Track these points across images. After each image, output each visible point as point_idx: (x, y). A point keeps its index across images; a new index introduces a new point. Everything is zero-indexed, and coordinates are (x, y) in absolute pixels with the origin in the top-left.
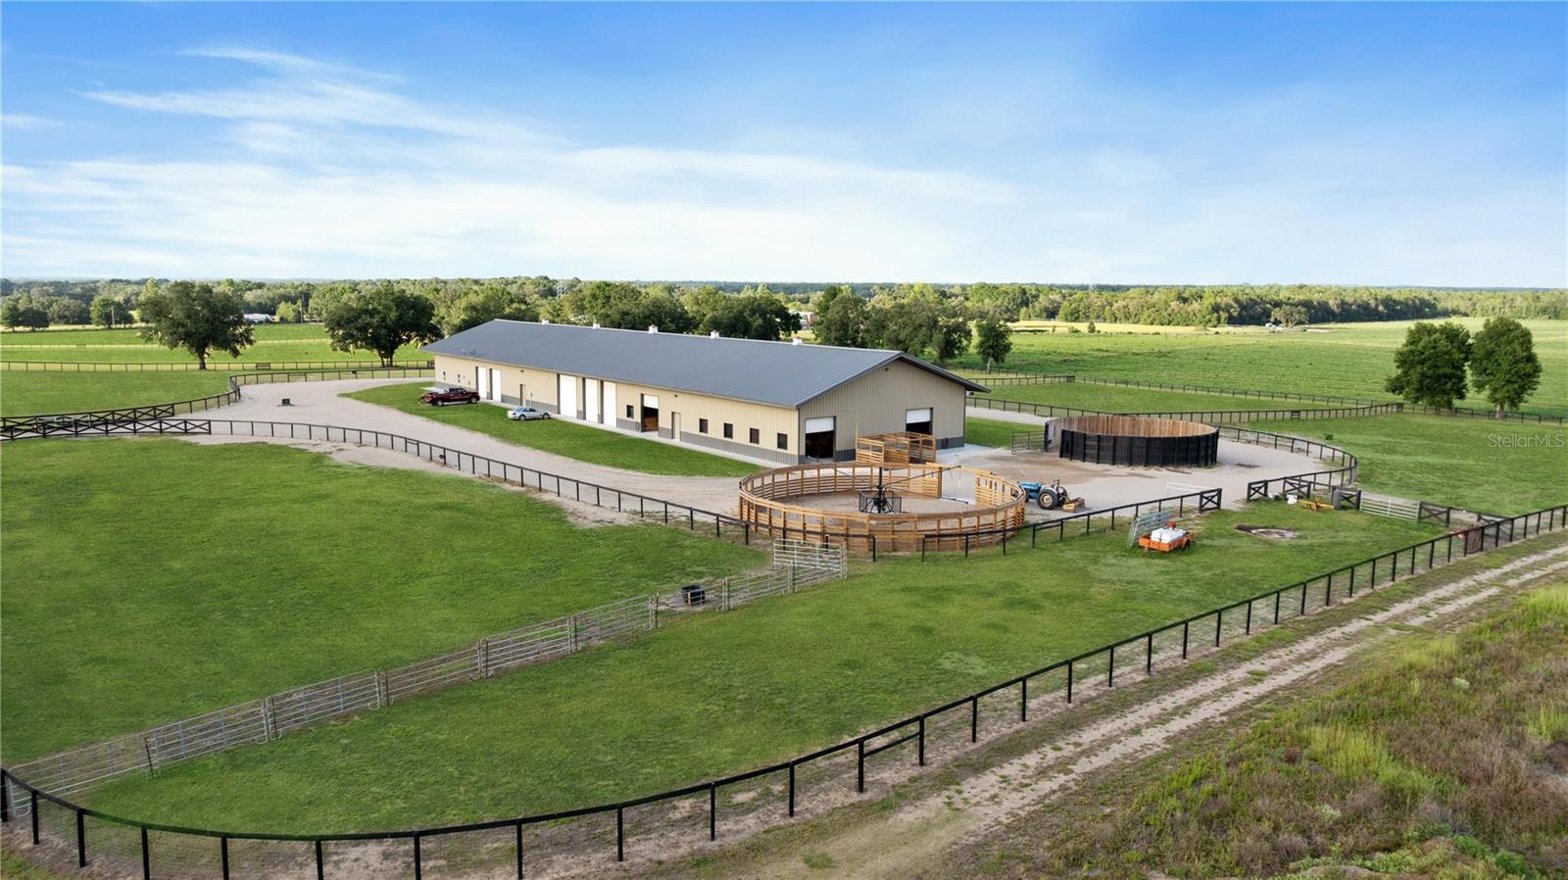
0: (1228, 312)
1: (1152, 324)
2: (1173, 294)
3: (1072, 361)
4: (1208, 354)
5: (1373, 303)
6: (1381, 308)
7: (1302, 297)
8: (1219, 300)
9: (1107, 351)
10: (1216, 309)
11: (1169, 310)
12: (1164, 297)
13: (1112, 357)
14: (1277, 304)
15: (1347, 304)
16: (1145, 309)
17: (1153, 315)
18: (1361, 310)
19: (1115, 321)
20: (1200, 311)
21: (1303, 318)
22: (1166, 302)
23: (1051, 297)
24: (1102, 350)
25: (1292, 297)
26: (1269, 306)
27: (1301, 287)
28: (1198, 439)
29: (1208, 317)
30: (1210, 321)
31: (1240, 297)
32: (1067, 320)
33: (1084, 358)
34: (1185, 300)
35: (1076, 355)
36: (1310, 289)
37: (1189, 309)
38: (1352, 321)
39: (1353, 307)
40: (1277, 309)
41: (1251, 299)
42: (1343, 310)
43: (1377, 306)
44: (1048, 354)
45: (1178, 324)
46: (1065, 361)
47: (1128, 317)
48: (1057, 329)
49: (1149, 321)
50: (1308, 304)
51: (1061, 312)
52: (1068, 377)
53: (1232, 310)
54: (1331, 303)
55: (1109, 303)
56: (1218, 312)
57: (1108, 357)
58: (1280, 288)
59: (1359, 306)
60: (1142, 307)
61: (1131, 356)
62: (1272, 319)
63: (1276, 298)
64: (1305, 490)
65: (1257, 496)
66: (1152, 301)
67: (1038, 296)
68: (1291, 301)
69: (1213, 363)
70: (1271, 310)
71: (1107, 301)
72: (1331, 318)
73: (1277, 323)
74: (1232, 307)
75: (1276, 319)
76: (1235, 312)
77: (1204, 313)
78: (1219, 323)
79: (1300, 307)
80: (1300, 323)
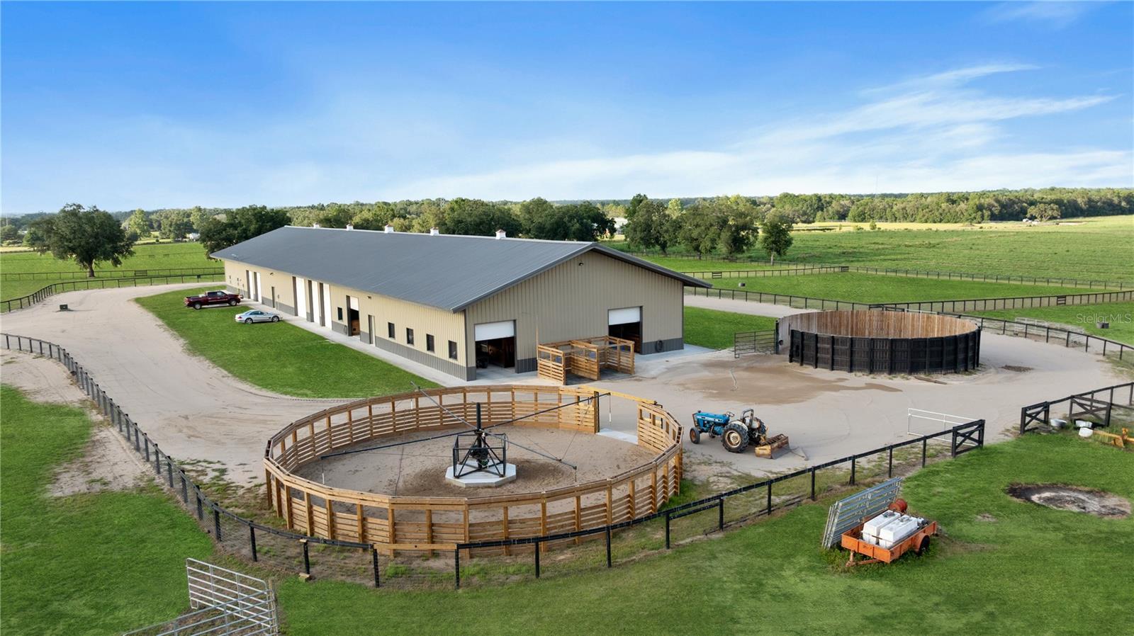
0: (991, 210)
1: (926, 222)
2: (943, 199)
3: (851, 253)
4: (973, 244)
5: (1116, 200)
6: (1123, 204)
7: (1053, 197)
8: (982, 201)
9: (882, 244)
10: (980, 208)
11: (940, 211)
12: (935, 200)
13: (887, 248)
14: (1032, 203)
15: (1093, 201)
16: (920, 210)
17: (927, 215)
18: (1105, 205)
19: (895, 221)
20: (966, 210)
21: (1055, 213)
22: (938, 204)
23: (842, 202)
24: (877, 243)
25: (1045, 197)
26: (1025, 205)
27: (1053, 189)
28: (955, 339)
29: (973, 215)
30: (975, 218)
31: (1000, 197)
32: (855, 221)
33: (861, 250)
34: (953, 202)
35: (855, 248)
36: (1061, 191)
37: (957, 209)
38: (1097, 215)
39: (1099, 204)
40: (1033, 207)
41: (1010, 200)
42: (1090, 207)
43: (1120, 202)
44: (830, 248)
45: (949, 222)
46: (844, 253)
47: (906, 217)
48: (843, 228)
49: (923, 219)
50: (1059, 202)
51: (850, 215)
52: (842, 267)
53: (993, 209)
54: (1079, 200)
55: (889, 206)
56: (981, 210)
57: (883, 249)
58: (1034, 191)
59: (1104, 203)
60: (918, 208)
61: (903, 248)
62: (1028, 215)
63: (1032, 198)
64: (1102, 414)
65: (1034, 423)
66: (926, 203)
67: (831, 202)
68: (1044, 200)
69: (978, 252)
70: (1027, 208)
71: (888, 204)
72: (1079, 213)
73: (1033, 218)
74: (994, 206)
75: (1032, 215)
76: (996, 210)
77: (970, 212)
78: (983, 219)
79: (1052, 205)
80: (1052, 218)
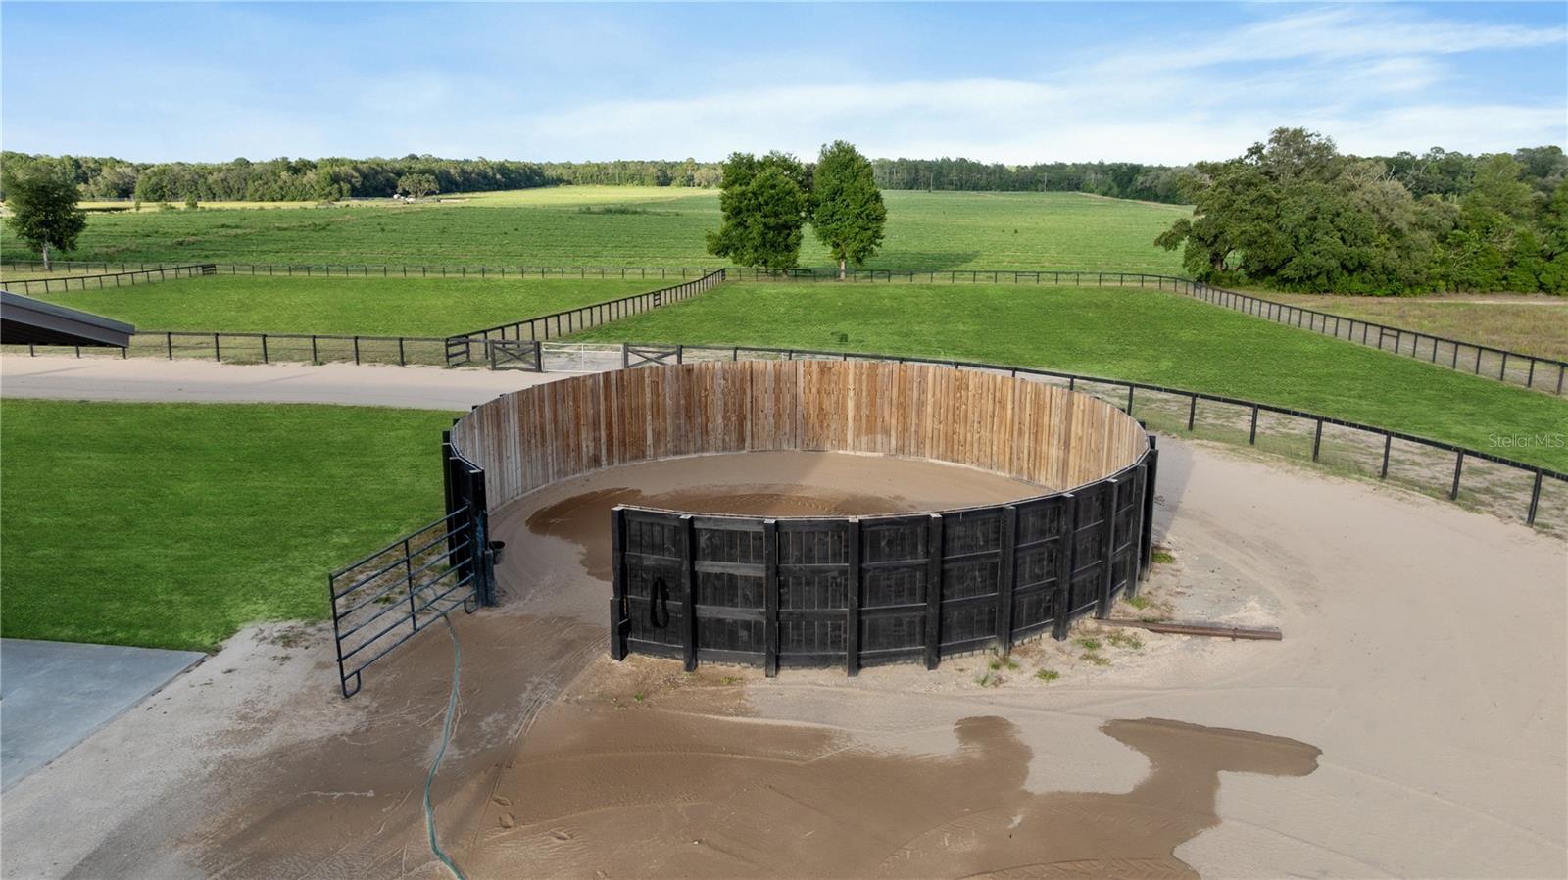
0: (350, 183)
1: (261, 199)
3: (195, 243)
5: (489, 172)
8: (336, 169)
9: (238, 227)
10: (335, 179)
11: (280, 183)
13: (253, 234)
14: (401, 173)
16: (250, 182)
17: (261, 189)
20: (318, 183)
21: (433, 187)
22: (274, 175)
24: (229, 227)
26: (392, 175)
29: (328, 189)
30: (331, 193)
33: (210, 239)
34: (297, 172)
35: (193, 235)
37: (305, 181)
38: (477, 191)
39: (473, 176)
40: (402, 179)
42: (465, 180)
44: (147, 236)
45: (294, 199)
49: (256, 196)
51: (137, 189)
52: (202, 267)
53: (353, 180)
54: (452, 171)
56: (338, 183)
59: (479, 175)
61: (277, 232)
62: (400, 190)
67: (100, 170)
68: (414, 170)
70: (395, 180)
72: (456, 188)
73: (405, 194)
74: (352, 177)
75: (404, 190)
76: (357, 181)
77: (324, 184)
78: (342, 196)
79: (427, 175)
80: (430, 193)
